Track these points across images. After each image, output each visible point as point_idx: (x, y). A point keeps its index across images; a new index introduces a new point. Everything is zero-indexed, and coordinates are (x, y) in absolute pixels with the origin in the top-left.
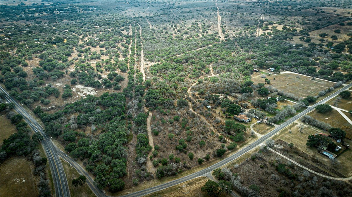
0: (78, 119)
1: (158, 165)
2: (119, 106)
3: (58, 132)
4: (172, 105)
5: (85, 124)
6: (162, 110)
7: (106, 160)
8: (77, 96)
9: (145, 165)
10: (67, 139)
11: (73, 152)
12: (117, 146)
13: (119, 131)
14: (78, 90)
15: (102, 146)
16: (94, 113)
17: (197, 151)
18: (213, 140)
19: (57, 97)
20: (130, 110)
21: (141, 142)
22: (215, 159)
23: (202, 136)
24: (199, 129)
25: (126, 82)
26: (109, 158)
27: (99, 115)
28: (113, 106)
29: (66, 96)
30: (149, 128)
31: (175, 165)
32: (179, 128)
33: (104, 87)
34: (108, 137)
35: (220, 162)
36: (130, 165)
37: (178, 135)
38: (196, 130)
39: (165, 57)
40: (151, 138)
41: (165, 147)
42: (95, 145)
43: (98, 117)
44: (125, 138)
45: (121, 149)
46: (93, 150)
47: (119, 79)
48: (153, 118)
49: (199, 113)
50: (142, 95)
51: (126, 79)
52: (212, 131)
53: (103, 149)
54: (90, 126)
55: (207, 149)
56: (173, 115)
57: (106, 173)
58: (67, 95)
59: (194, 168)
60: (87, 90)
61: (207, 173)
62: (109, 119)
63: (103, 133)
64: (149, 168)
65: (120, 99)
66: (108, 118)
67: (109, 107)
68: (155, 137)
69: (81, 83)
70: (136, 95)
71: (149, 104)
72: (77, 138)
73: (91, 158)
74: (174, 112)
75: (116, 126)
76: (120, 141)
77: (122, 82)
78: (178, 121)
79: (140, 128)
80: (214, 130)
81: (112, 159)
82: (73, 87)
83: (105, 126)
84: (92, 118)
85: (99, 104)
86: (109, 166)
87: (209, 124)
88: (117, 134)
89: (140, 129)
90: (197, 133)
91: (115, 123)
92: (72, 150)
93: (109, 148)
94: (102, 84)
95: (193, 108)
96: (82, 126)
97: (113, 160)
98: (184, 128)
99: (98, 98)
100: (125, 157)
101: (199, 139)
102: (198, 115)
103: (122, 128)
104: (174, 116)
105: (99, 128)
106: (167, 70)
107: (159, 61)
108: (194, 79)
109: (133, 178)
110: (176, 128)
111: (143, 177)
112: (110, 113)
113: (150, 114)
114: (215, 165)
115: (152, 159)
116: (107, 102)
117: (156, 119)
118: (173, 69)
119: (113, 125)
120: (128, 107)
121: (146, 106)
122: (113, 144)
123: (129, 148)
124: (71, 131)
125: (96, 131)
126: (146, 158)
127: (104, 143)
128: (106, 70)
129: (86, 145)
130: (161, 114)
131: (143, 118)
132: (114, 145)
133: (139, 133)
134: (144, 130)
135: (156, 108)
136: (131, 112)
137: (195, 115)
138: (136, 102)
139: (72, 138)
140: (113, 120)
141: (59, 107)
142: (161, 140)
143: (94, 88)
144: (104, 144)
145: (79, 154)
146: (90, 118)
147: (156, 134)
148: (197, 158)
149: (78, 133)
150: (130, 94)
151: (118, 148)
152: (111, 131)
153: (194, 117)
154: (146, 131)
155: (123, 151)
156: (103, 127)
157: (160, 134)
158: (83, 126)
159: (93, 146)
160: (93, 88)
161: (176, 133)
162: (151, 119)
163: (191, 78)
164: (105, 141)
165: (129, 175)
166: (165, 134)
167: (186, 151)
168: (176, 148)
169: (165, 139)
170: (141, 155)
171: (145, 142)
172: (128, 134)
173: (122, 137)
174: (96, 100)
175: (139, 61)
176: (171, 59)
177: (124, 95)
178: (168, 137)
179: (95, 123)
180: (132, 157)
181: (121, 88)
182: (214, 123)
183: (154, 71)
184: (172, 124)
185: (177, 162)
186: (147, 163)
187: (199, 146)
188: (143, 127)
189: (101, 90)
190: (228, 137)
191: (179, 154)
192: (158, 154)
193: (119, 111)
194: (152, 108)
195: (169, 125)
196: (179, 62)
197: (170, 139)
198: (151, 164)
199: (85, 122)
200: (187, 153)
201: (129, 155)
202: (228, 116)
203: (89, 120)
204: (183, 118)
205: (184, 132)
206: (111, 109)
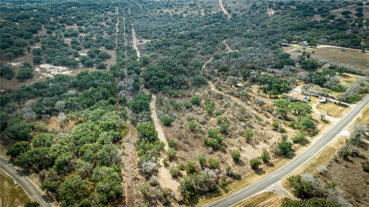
0: (38, 105)
1: (179, 173)
2: (105, 86)
4: (185, 83)
5: (48, 112)
6: (171, 91)
7: (82, 169)
8: (41, 77)
9: (156, 175)
10: (14, 136)
11: (21, 156)
12: (103, 143)
13: (105, 120)
14: (44, 70)
15: (77, 145)
16: (65, 96)
17: (242, 148)
18: (262, 129)
19: (9, 79)
20: (122, 91)
21: (145, 136)
22: (278, 159)
23: (243, 124)
24: (235, 114)
25: (113, 60)
26: (89, 165)
28: (95, 86)
29: (23, 76)
30: (154, 116)
31: (212, 173)
32: (202, 114)
33: (81, 66)
35: (288, 163)
36: (128, 177)
37: (203, 123)
38: (231, 116)
39: (164, 33)
40: (160, 130)
41: (186, 142)
42: (63, 144)
43: (71, 101)
44: (116, 131)
45: (110, 149)
46: (59, 153)
47: (104, 56)
48: (160, 103)
49: (227, 93)
50: (138, 73)
51: (113, 57)
52: (257, 117)
53: (78, 151)
54: (57, 115)
55: (258, 143)
56: (188, 97)
57: (80, 194)
58: (24, 74)
59: (246, 175)
61: (273, 185)
62: (90, 104)
63: (79, 124)
64: (164, 181)
65: (105, 78)
67: (88, 88)
68: (165, 128)
69: (48, 62)
70: (130, 74)
71: (150, 84)
72: (31, 134)
73: (55, 166)
74: (189, 94)
75: (100, 113)
76: (108, 135)
77: (108, 60)
78: (198, 105)
79: (140, 116)
80: (260, 115)
81: (95, 166)
82: (36, 67)
84: (60, 103)
85: (74, 86)
86: (88, 179)
87: (247, 107)
88: (102, 125)
89: (141, 117)
90: (234, 120)
91: (98, 109)
92: (18, 154)
93: (87, 147)
94: (79, 63)
95: (217, 88)
97: (95, 169)
98: (210, 113)
99: (72, 78)
100: (118, 162)
101: (240, 129)
102: (227, 95)
103: (110, 116)
104: (190, 98)
105: (72, 119)
106: (169, 46)
107: (156, 38)
108: (207, 54)
109: (136, 200)
110: (197, 114)
111: (155, 199)
112: (90, 95)
113: (154, 97)
114: (281, 170)
115: (167, 164)
116: (86, 83)
117: (164, 103)
118: (176, 44)
119: (95, 111)
120: (118, 88)
121: (146, 87)
122: (96, 141)
123: (124, 148)
124: (23, 123)
125: (68, 122)
126: (156, 162)
127: (80, 139)
128: (86, 48)
129: (46, 144)
130: (170, 96)
131: (143, 101)
132: (97, 142)
133: (139, 122)
134: (147, 117)
135: (161, 89)
136: (124, 95)
137: (222, 96)
138: (130, 81)
139: (23, 134)
140: (95, 106)
141: (10, 91)
142: (177, 132)
143: (67, 67)
144: (79, 142)
145: (31, 161)
146: (57, 103)
147: (167, 124)
148: (245, 159)
149: (36, 126)
150: (120, 73)
151: (105, 146)
152: (93, 121)
153: (222, 99)
154: (150, 119)
155: (113, 152)
156: (80, 116)
157: (173, 124)
158: (44, 115)
159: (59, 145)
160: (66, 68)
161: (200, 121)
162: (156, 103)
163: (203, 54)
164: (81, 137)
165: (126, 194)
166: (182, 123)
167: (225, 148)
168: (206, 143)
169: (183, 130)
170: (147, 157)
171: (151, 136)
172: (121, 125)
173: (110, 129)
174: (69, 80)
175: (130, 38)
176: (172, 36)
177: (111, 73)
178: (188, 128)
179: (66, 110)
180: (130, 162)
181: (106, 67)
182: (255, 106)
183: (152, 47)
184: (190, 109)
185: (212, 168)
186: (159, 170)
187: (243, 139)
188: (145, 113)
189: (78, 70)
190: (285, 123)
191: (212, 153)
192: (177, 155)
193: (105, 93)
194: (154, 89)
195: (185, 111)
196: (184, 38)
197: (193, 130)
198: (166, 173)
199: (48, 109)
200: (226, 151)
201: (125, 159)
202: (273, 94)
203: (56, 105)
204: (205, 100)
205: (212, 119)
206: (92, 90)
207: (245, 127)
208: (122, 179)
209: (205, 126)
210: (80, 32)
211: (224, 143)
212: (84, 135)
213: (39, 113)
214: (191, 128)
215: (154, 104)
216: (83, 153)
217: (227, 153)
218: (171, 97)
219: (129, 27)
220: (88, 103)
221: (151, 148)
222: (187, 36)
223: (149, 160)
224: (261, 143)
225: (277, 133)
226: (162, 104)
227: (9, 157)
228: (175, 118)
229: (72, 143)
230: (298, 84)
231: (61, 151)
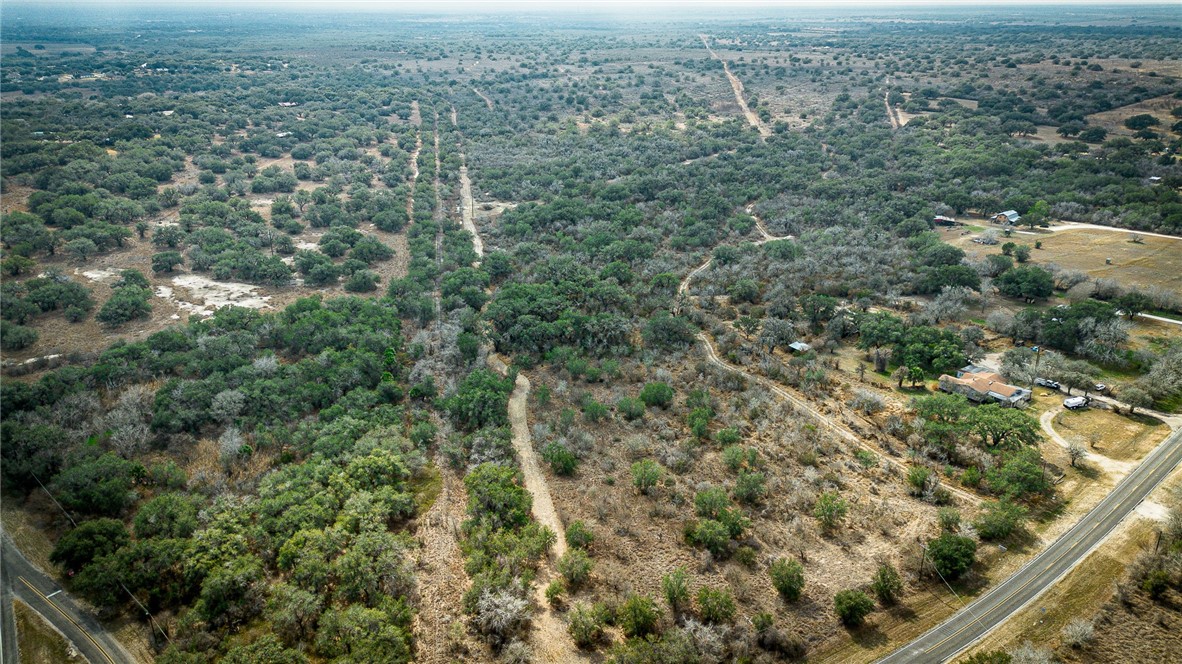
0: (160, 404)
1: (600, 634)
2: (370, 346)
3: (34, 466)
4: (622, 338)
5: (190, 427)
6: (578, 363)
7: (286, 614)
8: (175, 317)
9: (524, 639)
10: (79, 501)
11: (96, 567)
12: (356, 528)
13: (365, 454)
15: (272, 533)
16: (245, 377)
17: (810, 554)
19: (76, 319)
20: (421, 363)
21: (491, 507)
23: (810, 473)
24: (784, 440)
25: (401, 264)
26: (308, 598)
27: (268, 383)
28: (339, 344)
29: (120, 311)
30: (522, 444)
31: (708, 635)
32: (677, 438)
33: (300, 281)
34: (305, 485)
36: (432, 642)
37: (681, 469)
38: (772, 447)
39: (558, 184)
40: (539, 489)
41: (623, 532)
42: (229, 530)
43: (262, 391)
44: (400, 490)
45: (378, 548)
46: (215, 557)
47: (371, 252)
48: (540, 401)
49: (759, 372)
50: (475, 304)
51: (400, 254)
52: (857, 453)
53: (276, 553)
54: (216, 437)
55: (860, 540)
56: (632, 382)
58: (121, 306)
59: (823, 648)
60: (223, 294)
62: (320, 401)
63: (284, 467)
64: (551, 658)
65: (371, 321)
66: (311, 396)
67: (318, 352)
68: (557, 482)
69: (200, 269)
70: (448, 308)
71: (513, 339)
72: (133, 494)
73: (200, 603)
74: (635, 372)
75: (352, 431)
76: (374, 502)
77: (383, 265)
78: (664, 409)
79: (477, 440)
80: (864, 447)
81: (327, 604)
82: (160, 284)
83: (298, 435)
84: (229, 398)
85: (275, 343)
86: (302, 645)
87: (825, 420)
88: (357, 468)
89: (480, 445)
90: (782, 459)
91: (347, 418)
92: (89, 560)
93: (306, 539)
94: (294, 271)
95: (724, 353)
96: (174, 438)
97: (329, 614)
98: (703, 437)
99: (269, 319)
100: (403, 591)
101: (801, 490)
102: (759, 379)
103: (384, 442)
104: (639, 384)
105: (262, 447)
106: (573, 222)
107: (535, 197)
108: (694, 248)
110: (662, 438)
112: (323, 374)
113: (522, 380)
115: (559, 602)
116: (312, 334)
117: (554, 401)
118: (597, 218)
119: (335, 426)
120: (411, 351)
121: (498, 349)
122: (334, 521)
123: (422, 545)
124: (110, 459)
125: (248, 459)
126: (524, 596)
127: (286, 514)
128: (316, 225)
129: (177, 528)
130: (575, 378)
131: (489, 393)
132: (338, 526)
133: (475, 462)
134: (498, 447)
135: (548, 354)
136: (428, 372)
137: (743, 380)
138: (449, 330)
139: (107, 494)
140: (335, 406)
141: (75, 360)
142: (594, 496)
143: (255, 284)
144: (280, 522)
145: (128, 582)
146: (219, 396)
147: (563, 469)
149: (148, 471)
150: (419, 303)
151: (362, 539)
152: (327, 456)
153: (743, 390)
154: (510, 454)
155: (387, 558)
156: (287, 440)
157: (582, 468)
158: (177, 436)
159: (217, 532)
160: (252, 287)
161: (670, 460)
162: (530, 401)
163: (680, 248)
164: (286, 507)
166: (613, 467)
167: (751, 555)
168: (688, 535)
169: (613, 491)
170: (495, 576)
171: (511, 507)
172: (415, 470)
173: (382, 484)
174: (259, 326)
175: (454, 198)
176: (585, 191)
177: (391, 305)
178: (631, 483)
179: (244, 419)
180: (441, 594)
181: (378, 285)
182: (849, 415)
183: (520, 225)
184: (639, 420)
185: (710, 618)
186: (536, 624)
187: (810, 523)
188: (492, 434)
189: (289, 294)
190: (949, 475)
191: (709, 569)
192: (593, 575)
193: (368, 366)
194: (526, 355)
195: (622, 427)
196: (620, 198)
197: (645, 490)
198: (557, 634)
199: (190, 415)
200: (754, 563)
201: (426, 582)
202: (910, 379)
203: (215, 405)
204: (687, 393)
205: (710, 456)
206: (329, 356)
207: (817, 484)
208: (413, 649)
209: (687, 478)
210: (299, 178)
211: (748, 537)
212: (298, 502)
213: (160, 427)
214: (640, 484)
215: (524, 404)
216: (291, 561)
217: (760, 569)
218: (579, 382)
219: (451, 165)
220: (316, 400)
221: (510, 547)
222: (631, 191)
223: (504, 587)
224: (870, 538)
225: (924, 508)
226: (548, 403)
227: (60, 567)
228: (590, 449)
229: (259, 528)
230: (990, 345)
231: (223, 553)
